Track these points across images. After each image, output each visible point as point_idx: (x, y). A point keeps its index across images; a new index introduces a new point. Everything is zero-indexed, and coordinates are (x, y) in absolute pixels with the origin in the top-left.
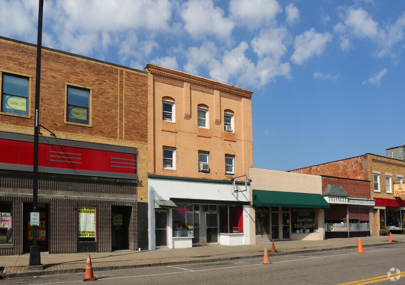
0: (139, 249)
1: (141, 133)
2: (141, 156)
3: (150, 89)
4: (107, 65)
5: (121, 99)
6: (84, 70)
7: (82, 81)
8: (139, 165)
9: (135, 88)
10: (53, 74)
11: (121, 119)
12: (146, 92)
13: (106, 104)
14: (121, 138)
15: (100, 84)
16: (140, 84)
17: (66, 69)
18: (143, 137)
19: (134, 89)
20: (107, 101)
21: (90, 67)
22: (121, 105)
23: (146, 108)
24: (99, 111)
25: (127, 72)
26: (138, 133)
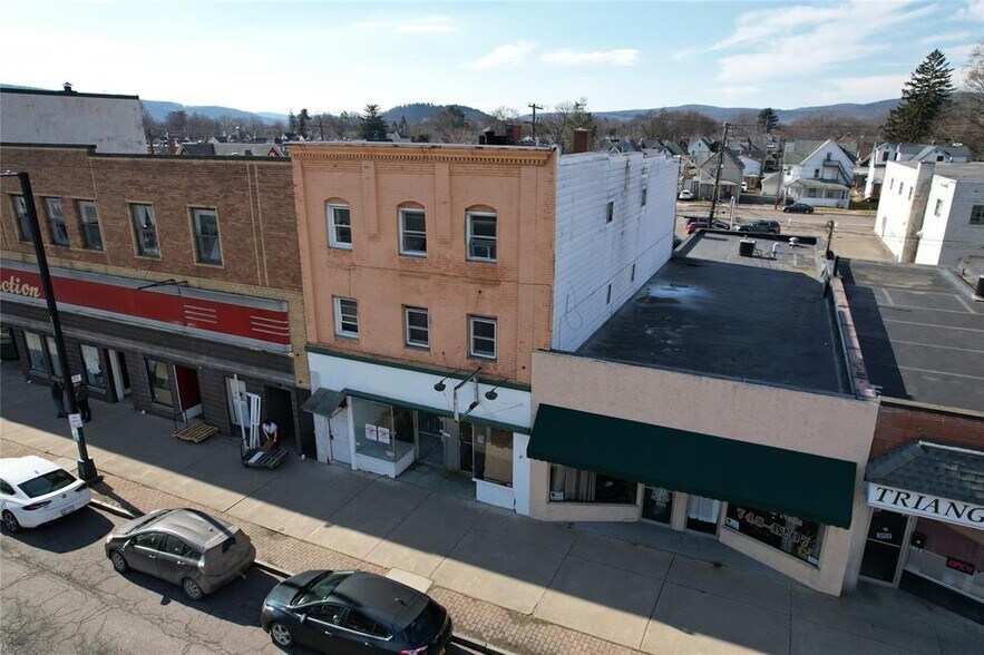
0: (303, 456)
1: (292, 274)
2: (295, 316)
3: (298, 191)
4: (231, 162)
5: (257, 219)
6: (203, 178)
7: (204, 198)
8: (292, 329)
9: (275, 193)
10: (172, 194)
11: (260, 253)
12: (292, 197)
13: (238, 229)
14: (264, 285)
15: (226, 197)
16: (281, 184)
17: (185, 182)
18: (296, 282)
19: (272, 195)
20: (238, 225)
21: (211, 170)
22: (258, 227)
23: (294, 229)
24: (230, 242)
25: (260, 167)
26: (288, 275)
